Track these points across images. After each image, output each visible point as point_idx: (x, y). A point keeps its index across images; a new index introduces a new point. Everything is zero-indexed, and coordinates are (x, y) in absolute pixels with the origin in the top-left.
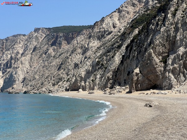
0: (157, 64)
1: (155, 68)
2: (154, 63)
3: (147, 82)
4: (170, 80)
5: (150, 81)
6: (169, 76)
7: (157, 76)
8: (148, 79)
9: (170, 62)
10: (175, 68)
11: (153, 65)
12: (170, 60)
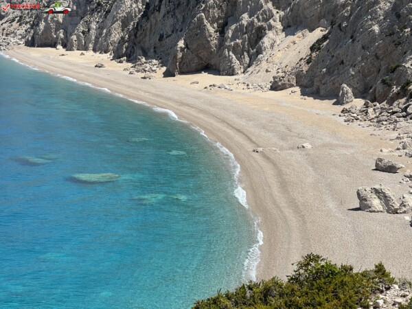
0: (211, 36)
1: (209, 42)
2: (207, 34)
3: (196, 60)
4: (231, 61)
5: (201, 59)
6: (229, 56)
7: (211, 52)
8: (198, 56)
9: (230, 33)
10: (237, 44)
11: (206, 37)
12: (230, 31)
